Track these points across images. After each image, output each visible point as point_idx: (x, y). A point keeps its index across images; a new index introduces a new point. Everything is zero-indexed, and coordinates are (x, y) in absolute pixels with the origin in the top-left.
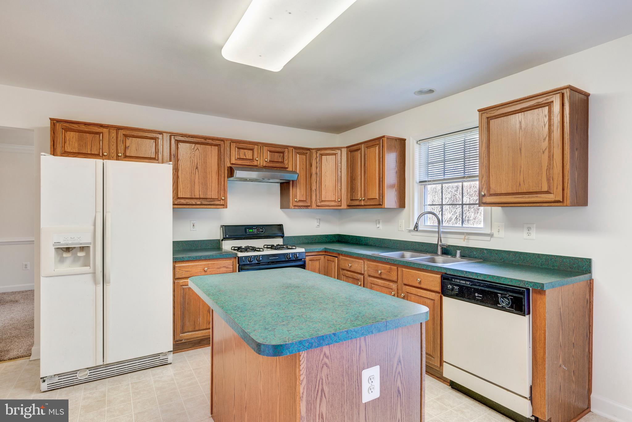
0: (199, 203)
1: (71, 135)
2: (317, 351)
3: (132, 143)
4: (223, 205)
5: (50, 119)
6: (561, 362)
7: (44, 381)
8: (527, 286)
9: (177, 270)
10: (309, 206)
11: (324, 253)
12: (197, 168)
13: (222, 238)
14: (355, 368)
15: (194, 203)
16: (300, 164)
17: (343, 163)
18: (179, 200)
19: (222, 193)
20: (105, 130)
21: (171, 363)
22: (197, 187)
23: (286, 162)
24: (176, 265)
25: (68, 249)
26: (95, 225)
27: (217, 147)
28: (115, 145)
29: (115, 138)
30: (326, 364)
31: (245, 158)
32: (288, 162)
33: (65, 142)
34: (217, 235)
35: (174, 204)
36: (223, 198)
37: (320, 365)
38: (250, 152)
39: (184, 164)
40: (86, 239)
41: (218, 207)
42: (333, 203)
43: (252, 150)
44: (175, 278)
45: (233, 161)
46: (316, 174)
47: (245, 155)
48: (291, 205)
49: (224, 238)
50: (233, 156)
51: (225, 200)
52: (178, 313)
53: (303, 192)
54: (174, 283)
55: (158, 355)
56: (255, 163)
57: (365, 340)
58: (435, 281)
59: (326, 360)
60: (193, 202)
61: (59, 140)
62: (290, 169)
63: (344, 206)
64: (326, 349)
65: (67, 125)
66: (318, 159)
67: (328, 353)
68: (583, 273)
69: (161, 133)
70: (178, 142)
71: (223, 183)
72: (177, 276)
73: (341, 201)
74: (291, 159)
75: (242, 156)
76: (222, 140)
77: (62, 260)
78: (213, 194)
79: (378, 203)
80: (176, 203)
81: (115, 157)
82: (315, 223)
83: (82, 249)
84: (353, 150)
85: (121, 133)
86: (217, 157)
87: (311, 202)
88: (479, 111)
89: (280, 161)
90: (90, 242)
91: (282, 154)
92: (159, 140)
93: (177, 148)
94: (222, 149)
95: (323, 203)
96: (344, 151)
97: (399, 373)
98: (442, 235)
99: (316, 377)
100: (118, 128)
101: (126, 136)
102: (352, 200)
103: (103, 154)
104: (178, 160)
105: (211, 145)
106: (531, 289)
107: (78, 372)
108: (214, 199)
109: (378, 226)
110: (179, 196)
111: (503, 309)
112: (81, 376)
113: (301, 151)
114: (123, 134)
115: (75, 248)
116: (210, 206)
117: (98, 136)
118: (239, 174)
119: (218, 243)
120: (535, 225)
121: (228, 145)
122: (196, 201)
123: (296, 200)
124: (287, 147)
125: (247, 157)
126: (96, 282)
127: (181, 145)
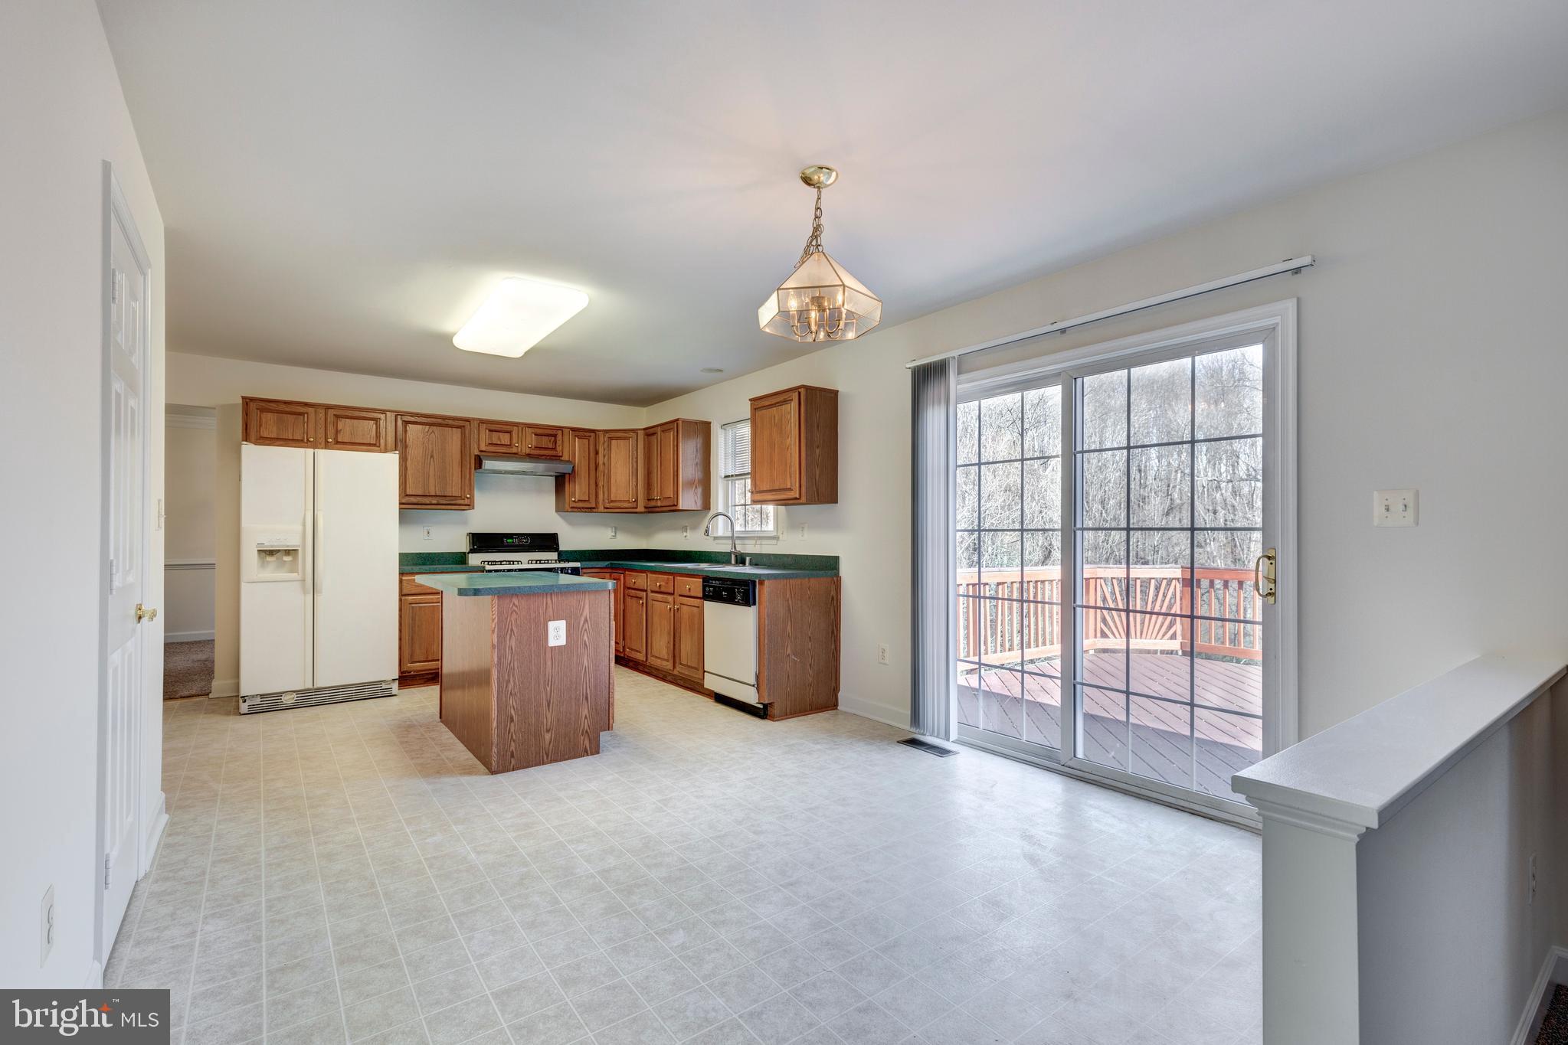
0: (434, 502)
1: (268, 417)
2: (507, 601)
3: (345, 425)
4: (469, 505)
5: (242, 397)
6: (789, 651)
7: (245, 701)
8: (753, 579)
9: (404, 584)
10: (594, 508)
11: (609, 570)
12: (432, 456)
13: (468, 550)
14: (542, 619)
15: (428, 502)
16: (580, 451)
17: (639, 451)
18: (408, 498)
19: (467, 489)
20: (311, 410)
21: (395, 695)
22: (432, 481)
23: (559, 448)
24: (404, 578)
25: (271, 553)
26: (304, 525)
27: (460, 429)
28: (323, 428)
29: (323, 419)
30: (515, 611)
31: (499, 443)
32: (562, 449)
33: (261, 426)
34: (462, 545)
35: (400, 504)
36: (468, 496)
37: (510, 611)
38: (507, 436)
39: (414, 452)
40: (293, 542)
41: (463, 507)
42: (626, 505)
43: (510, 432)
44: (402, 594)
45: (483, 448)
46: (604, 464)
47: (499, 439)
48: (567, 506)
49: (471, 550)
50: (482, 441)
51: (472, 499)
52: (406, 637)
53: (585, 488)
54: (400, 600)
55: (381, 682)
56: (514, 450)
57: (551, 599)
58: (696, 586)
59: (514, 608)
60: (427, 500)
61: (253, 425)
62: (565, 457)
63: (641, 508)
64: (515, 601)
65: (263, 404)
66: (606, 445)
67: (516, 603)
68: (833, 569)
69: (383, 412)
70: (406, 423)
71: (468, 476)
72: (404, 592)
73: (636, 501)
74: (566, 444)
75: (495, 441)
76: (468, 420)
77: (263, 565)
78: (454, 490)
79: (672, 504)
80: (404, 501)
81: (323, 443)
82: (610, 533)
83: (288, 552)
84: (649, 432)
85: (331, 412)
86: (459, 443)
87: (597, 502)
88: (751, 400)
89: (551, 446)
90: (298, 544)
91: (553, 438)
92: (381, 422)
93: (406, 431)
94: (467, 432)
95: (612, 505)
96: (641, 434)
97: (586, 630)
98: (737, 542)
99: (506, 619)
100: (328, 407)
101: (337, 417)
102: (649, 500)
103: (308, 440)
104: (406, 447)
105: (451, 426)
106: (757, 581)
107: (283, 695)
108: (456, 497)
109: (685, 534)
110: (408, 493)
111: (738, 604)
112: (288, 699)
113: (581, 433)
114: (334, 415)
115: (279, 551)
116: (450, 507)
117: (302, 417)
118: (488, 464)
119: (462, 557)
120: (806, 525)
121: (476, 426)
122: (430, 499)
123: (573, 499)
124: (561, 428)
125: (503, 442)
126: (305, 592)
127: (410, 427)
